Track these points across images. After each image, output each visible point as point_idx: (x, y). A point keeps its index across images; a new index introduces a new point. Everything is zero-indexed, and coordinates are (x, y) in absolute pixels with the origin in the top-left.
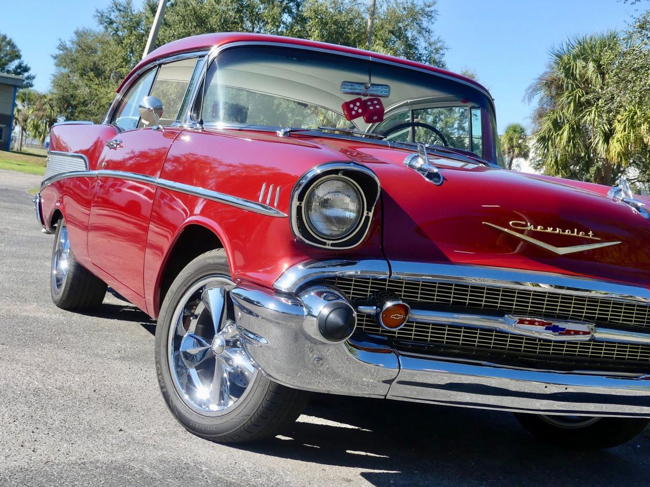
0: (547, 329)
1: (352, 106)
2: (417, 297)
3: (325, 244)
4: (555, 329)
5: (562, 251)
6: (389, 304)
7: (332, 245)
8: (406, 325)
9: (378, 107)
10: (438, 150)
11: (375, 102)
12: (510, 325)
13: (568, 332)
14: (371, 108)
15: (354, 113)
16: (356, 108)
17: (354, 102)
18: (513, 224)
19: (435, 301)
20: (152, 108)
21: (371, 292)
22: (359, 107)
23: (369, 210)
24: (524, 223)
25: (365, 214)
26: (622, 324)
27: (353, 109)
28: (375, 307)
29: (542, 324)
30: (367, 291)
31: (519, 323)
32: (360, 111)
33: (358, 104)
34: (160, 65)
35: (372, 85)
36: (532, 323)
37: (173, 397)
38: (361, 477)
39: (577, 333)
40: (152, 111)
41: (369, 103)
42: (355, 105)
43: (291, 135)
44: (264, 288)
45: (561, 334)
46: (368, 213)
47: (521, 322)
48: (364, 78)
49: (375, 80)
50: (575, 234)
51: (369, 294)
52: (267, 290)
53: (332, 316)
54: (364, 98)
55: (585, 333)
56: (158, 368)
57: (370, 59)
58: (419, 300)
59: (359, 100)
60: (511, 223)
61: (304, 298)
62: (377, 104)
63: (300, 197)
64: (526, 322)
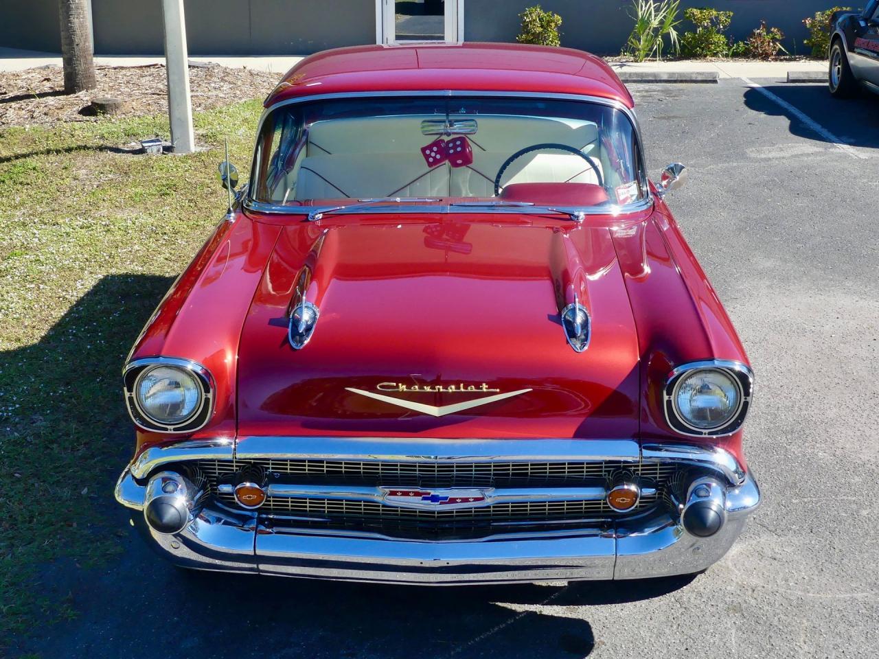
0: (425, 499)
1: (429, 151)
2: (287, 469)
4: (434, 499)
5: (440, 410)
6: (239, 486)
7: (175, 429)
8: (264, 505)
9: (459, 149)
11: (458, 143)
13: (452, 501)
14: (452, 151)
15: (431, 160)
16: (433, 154)
17: (431, 146)
18: (381, 386)
19: (307, 472)
21: (236, 466)
22: (437, 153)
23: (207, 391)
25: (204, 396)
27: (430, 156)
28: (231, 486)
29: (417, 494)
30: (232, 466)
31: (389, 495)
32: (439, 156)
33: (436, 148)
36: (405, 494)
39: (465, 500)
41: (450, 145)
42: (432, 150)
45: (442, 503)
47: (393, 493)
50: (462, 390)
51: (235, 468)
54: (445, 139)
55: (476, 500)
58: (289, 471)
59: (438, 142)
60: (378, 386)
61: (151, 484)
62: (459, 146)
63: (129, 388)
64: (399, 494)
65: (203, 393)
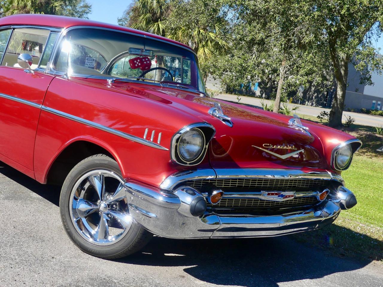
0: (279, 196)
1: (135, 62)
2: (222, 185)
3: (186, 164)
4: (282, 196)
5: (284, 157)
6: (215, 192)
7: (190, 164)
8: (221, 202)
9: (148, 62)
10: (182, 87)
11: (147, 59)
12: (265, 196)
13: (286, 197)
14: (145, 63)
15: (136, 65)
16: (137, 63)
17: (136, 59)
18: (265, 145)
19: (230, 186)
20: (27, 61)
22: (139, 62)
23: (206, 144)
24: (269, 144)
25: (204, 147)
26: (301, 187)
27: (136, 63)
28: (207, 193)
29: (276, 194)
32: (140, 64)
33: (139, 61)
34: (14, 29)
35: (145, 50)
36: (273, 194)
37: (75, 234)
38: (183, 271)
39: (289, 196)
40: (27, 62)
41: (144, 60)
42: (137, 61)
43: (115, 82)
44: (152, 187)
45: (284, 198)
46: (206, 146)
47: (269, 194)
48: (141, 47)
49: (147, 48)
50: (288, 148)
52: (154, 188)
53: (198, 205)
54: (141, 57)
55: (292, 196)
56: (64, 218)
57: (145, 36)
58: (223, 186)
59: (138, 58)
60: (263, 145)
61: (176, 193)
62: (148, 61)
63: (177, 141)
64: (271, 194)
65: (205, 145)
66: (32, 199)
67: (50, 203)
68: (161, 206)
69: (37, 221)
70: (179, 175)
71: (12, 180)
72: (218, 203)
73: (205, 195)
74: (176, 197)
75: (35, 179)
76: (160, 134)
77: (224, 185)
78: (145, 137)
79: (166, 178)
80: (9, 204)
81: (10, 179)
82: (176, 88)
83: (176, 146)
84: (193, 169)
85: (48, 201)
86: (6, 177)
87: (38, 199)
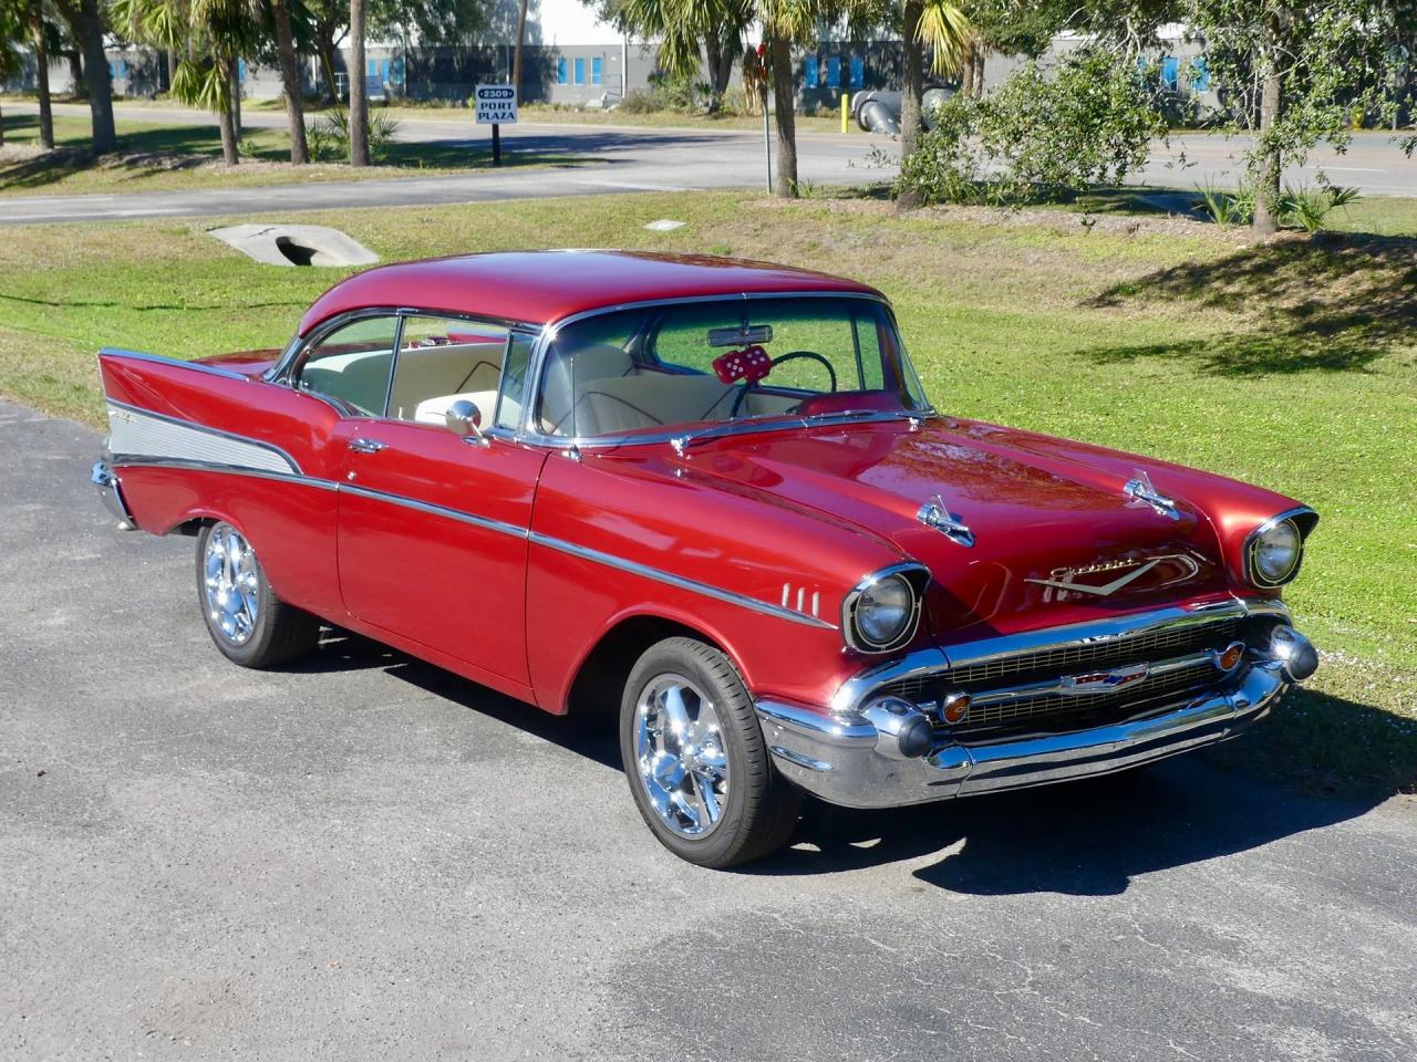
0: (1106, 682)
1: (729, 365)
3: (879, 649)
4: (1113, 680)
5: (1108, 589)
6: (951, 699)
7: (887, 648)
9: (762, 359)
11: (757, 352)
12: (1071, 687)
13: (1125, 680)
14: (754, 362)
15: (733, 374)
16: (735, 368)
17: (730, 357)
18: (1055, 573)
20: (467, 419)
22: (739, 365)
23: (917, 601)
24: (1065, 569)
25: (914, 607)
27: (731, 370)
28: (933, 703)
29: (1098, 678)
31: (1077, 683)
32: (741, 370)
33: (737, 361)
35: (750, 328)
36: (1090, 679)
39: (1133, 677)
41: (749, 356)
42: (733, 364)
44: (814, 707)
45: (1120, 684)
46: (916, 604)
47: (1079, 681)
50: (1116, 566)
52: (819, 709)
53: (914, 733)
54: (741, 349)
55: (1141, 675)
57: (744, 295)
58: (970, 680)
59: (735, 354)
60: (1052, 572)
61: (867, 714)
62: (760, 356)
63: (853, 607)
64: (1085, 681)
65: (914, 603)
66: (529, 751)
67: (575, 754)
68: (838, 745)
69: (563, 805)
70: (868, 674)
71: (454, 703)
72: (964, 717)
73: (931, 706)
74: (866, 724)
75: (535, 704)
76: (815, 598)
77: (973, 678)
78: (784, 604)
79: (843, 683)
80: (478, 770)
81: (447, 700)
82: (844, 421)
83: (853, 619)
84: (898, 657)
85: (568, 751)
86: (433, 695)
87: (541, 747)
